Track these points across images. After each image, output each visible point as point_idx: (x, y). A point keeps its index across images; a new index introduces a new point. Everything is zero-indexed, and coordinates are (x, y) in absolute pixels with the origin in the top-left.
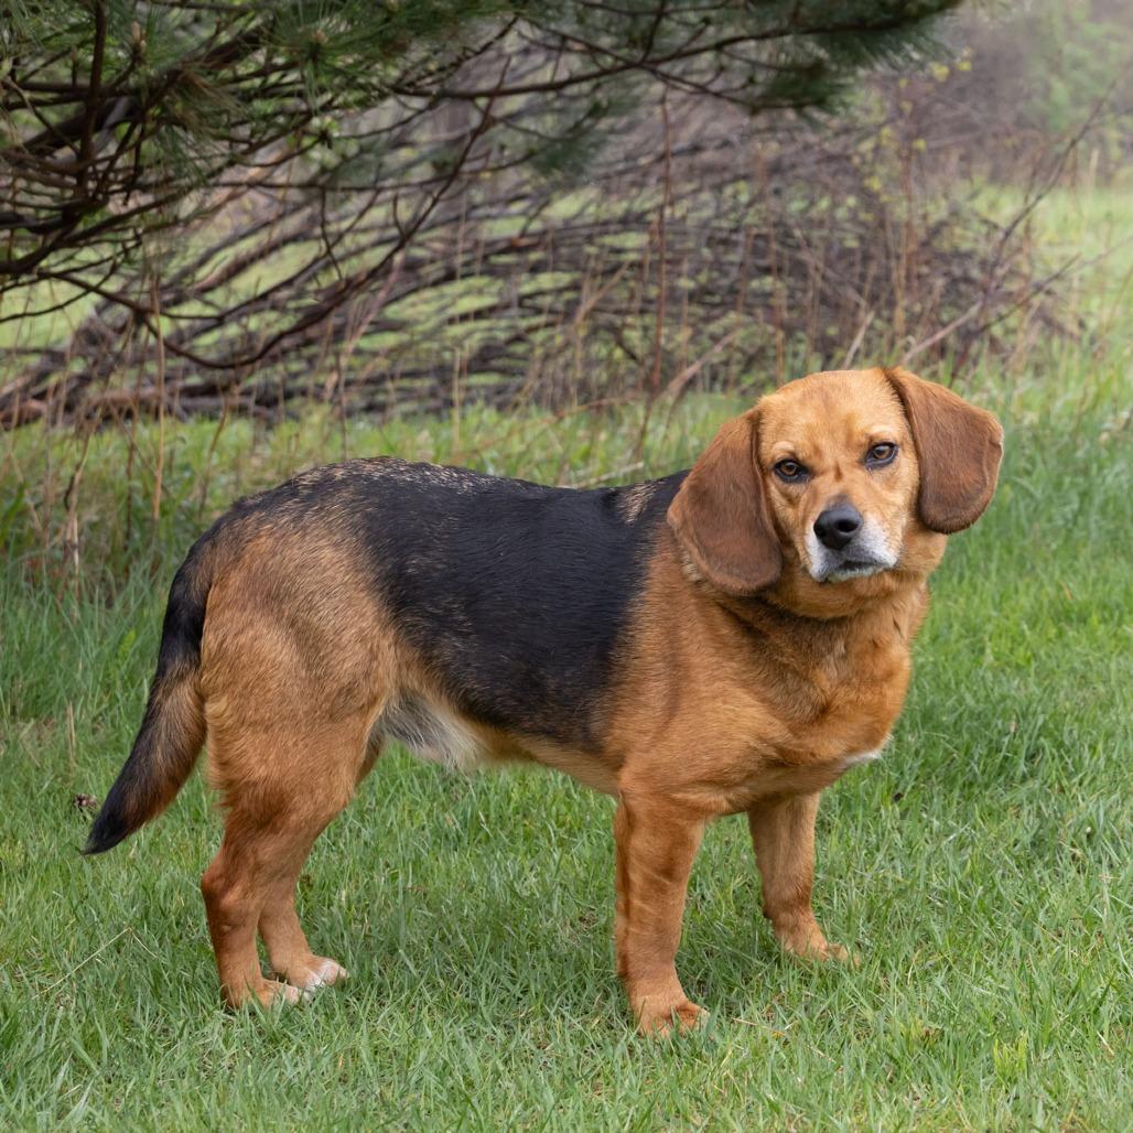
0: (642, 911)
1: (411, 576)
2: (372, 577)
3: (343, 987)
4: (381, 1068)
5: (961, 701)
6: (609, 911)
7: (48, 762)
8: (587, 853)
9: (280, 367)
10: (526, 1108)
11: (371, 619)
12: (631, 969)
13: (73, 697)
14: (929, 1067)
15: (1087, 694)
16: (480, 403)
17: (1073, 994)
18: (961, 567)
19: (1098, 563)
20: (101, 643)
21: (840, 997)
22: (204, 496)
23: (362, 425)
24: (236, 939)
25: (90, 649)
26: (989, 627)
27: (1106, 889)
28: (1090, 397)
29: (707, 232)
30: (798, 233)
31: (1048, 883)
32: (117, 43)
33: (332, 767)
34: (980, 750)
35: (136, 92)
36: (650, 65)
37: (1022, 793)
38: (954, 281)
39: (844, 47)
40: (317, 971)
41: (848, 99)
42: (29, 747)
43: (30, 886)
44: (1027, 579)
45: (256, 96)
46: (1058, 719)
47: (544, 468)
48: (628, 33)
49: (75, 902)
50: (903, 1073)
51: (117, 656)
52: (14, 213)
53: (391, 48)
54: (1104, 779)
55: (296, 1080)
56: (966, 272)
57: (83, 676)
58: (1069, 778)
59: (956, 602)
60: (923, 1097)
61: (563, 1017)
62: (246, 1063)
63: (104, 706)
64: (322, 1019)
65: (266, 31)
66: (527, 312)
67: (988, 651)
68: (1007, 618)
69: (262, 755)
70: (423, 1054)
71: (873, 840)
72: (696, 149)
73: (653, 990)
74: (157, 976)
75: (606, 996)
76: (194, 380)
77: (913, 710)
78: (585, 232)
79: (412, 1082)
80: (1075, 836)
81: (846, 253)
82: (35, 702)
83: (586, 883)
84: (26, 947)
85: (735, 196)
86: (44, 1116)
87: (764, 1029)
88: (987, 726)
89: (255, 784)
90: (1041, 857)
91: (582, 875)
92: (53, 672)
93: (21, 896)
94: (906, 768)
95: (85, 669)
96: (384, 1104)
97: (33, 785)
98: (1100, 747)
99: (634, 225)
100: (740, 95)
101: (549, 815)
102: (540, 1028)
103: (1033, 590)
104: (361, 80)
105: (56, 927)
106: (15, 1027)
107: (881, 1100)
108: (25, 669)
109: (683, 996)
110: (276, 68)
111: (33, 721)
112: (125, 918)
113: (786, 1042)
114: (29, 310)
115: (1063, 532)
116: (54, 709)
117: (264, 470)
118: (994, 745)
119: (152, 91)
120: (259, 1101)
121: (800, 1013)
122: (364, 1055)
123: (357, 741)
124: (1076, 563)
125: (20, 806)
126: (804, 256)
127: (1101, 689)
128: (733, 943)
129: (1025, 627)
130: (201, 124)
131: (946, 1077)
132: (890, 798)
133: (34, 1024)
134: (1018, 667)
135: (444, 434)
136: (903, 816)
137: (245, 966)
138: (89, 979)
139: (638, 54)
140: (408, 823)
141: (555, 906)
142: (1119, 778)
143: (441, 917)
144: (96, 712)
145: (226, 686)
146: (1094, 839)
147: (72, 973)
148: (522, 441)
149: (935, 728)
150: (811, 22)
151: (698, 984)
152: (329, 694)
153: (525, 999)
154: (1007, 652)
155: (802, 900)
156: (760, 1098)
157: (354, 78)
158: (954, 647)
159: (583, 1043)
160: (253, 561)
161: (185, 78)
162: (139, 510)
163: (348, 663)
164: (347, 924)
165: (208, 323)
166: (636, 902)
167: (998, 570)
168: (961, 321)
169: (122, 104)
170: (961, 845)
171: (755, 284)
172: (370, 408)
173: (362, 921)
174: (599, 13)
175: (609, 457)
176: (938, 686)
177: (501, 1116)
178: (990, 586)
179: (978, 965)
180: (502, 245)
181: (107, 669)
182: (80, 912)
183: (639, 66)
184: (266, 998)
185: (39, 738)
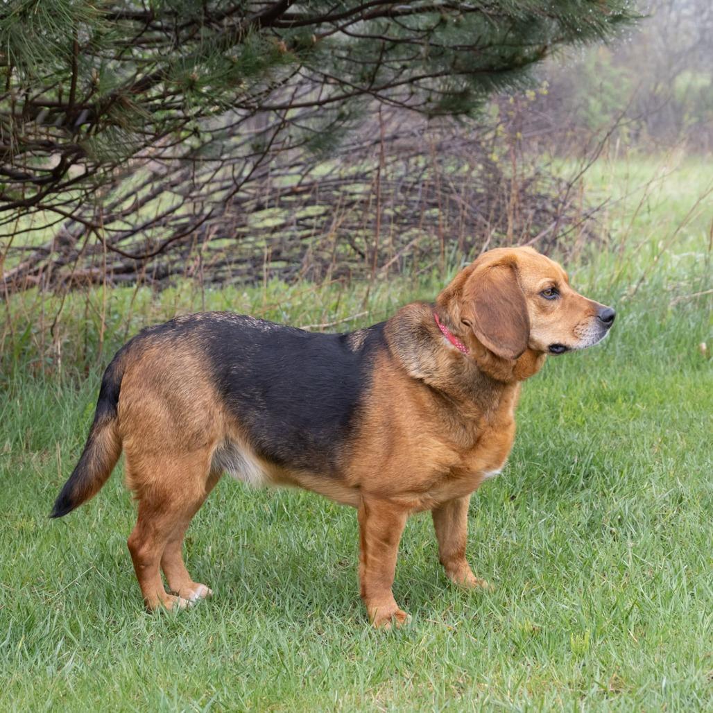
0: (373, 561)
1: (234, 375)
2: (211, 374)
3: (211, 599)
4: (233, 644)
5: (547, 445)
6: (355, 559)
7: (47, 475)
8: (342, 528)
9: (165, 258)
10: (313, 667)
11: (210, 396)
12: (368, 592)
13: (59, 439)
14: (535, 648)
15: (616, 441)
16: (276, 278)
17: (614, 608)
18: (545, 370)
19: (620, 369)
20: (74, 410)
21: (484, 608)
22: (127, 329)
23: (211, 290)
24: (149, 572)
25: (68, 412)
26: (562, 404)
27: (630, 550)
28: (616, 277)
29: (401, 184)
30: (451, 185)
31: (598, 546)
32: (84, 80)
33: (191, 477)
34: (558, 472)
35: (93, 106)
36: (373, 92)
37: (581, 496)
38: (538, 212)
39: (481, 81)
40: (195, 591)
41: (482, 110)
42: (36, 467)
43: (39, 542)
44: (582, 378)
45: (159, 109)
46: (602, 456)
47: (312, 313)
48: (362, 74)
49: (64, 551)
50: (521, 650)
51: (83, 417)
52: (25, 173)
53: (233, 82)
54: (627, 489)
55: (187, 650)
56: (544, 206)
57: (65, 428)
58: (608, 489)
59: (542, 390)
60: (532, 664)
61: (332, 618)
62: (159, 641)
63: (76, 444)
64: (199, 617)
65: (164, 73)
66: (301, 227)
67: (561, 417)
68: (571, 399)
69: (153, 469)
70: (255, 637)
71: (500, 521)
72: (395, 137)
73: (380, 604)
74: (109, 592)
75: (355, 606)
76: (119, 265)
77: (520, 450)
78: (333, 183)
79: (250, 653)
80: (612, 520)
81: (477, 196)
82: (38, 442)
83: (342, 543)
84: (37, 576)
85: (416, 164)
86: (51, 669)
87: (443, 625)
88: (562, 459)
89: (150, 486)
90: (593, 531)
91: (340, 539)
92: (48, 425)
93: (34, 548)
94: (517, 482)
95: (66, 423)
96: (235, 664)
97: (39, 487)
98: (625, 471)
99: (360, 180)
100: (422, 107)
101: (321, 505)
102: (319, 623)
103: (585, 383)
104: (217, 100)
105: (54, 565)
106: (32, 620)
107: (510, 665)
108: (33, 424)
109: (397, 607)
110: (170, 94)
111: (37, 452)
112: (91, 560)
113: (455, 633)
114: (32, 227)
115: (601, 352)
116: (49, 445)
117: (158, 314)
118: (565, 469)
119: (102, 107)
120: (167, 661)
121: (461, 617)
122: (223, 637)
123: (204, 463)
124: (608, 369)
125: (33, 498)
126: (455, 197)
127: (625, 439)
128: (425, 578)
129: (581, 404)
130: (129, 124)
131: (544, 653)
132: (509, 498)
133: (43, 618)
134: (578, 426)
135: (256, 295)
136: (516, 508)
137: (155, 587)
138: (72, 594)
139: (366, 85)
140: (244, 510)
141: (325, 556)
142: (636, 488)
143: (263, 561)
144: (72, 448)
145: (132, 431)
146: (623, 522)
147: (63, 590)
148: (301, 299)
149: (533, 459)
150: (463, 68)
151: (404, 599)
152: (188, 436)
153: (310, 607)
154: (572, 418)
155: (461, 555)
156: (442, 663)
157: (213, 99)
158: (542, 415)
159: (343, 632)
160: (147, 360)
161: (120, 99)
162: (91, 335)
163: (197, 419)
164: (212, 565)
165: (126, 234)
166: (370, 556)
167: (565, 372)
168: (543, 234)
169: (85, 113)
170: (548, 525)
171: (427, 213)
172: (215, 280)
173: (220, 563)
174: (344, 62)
175: (348, 308)
176: (534, 436)
177: (299, 671)
178: (562, 381)
179: (560, 591)
180: (288, 191)
181: (78, 423)
182: (66, 557)
183: (367, 92)
184: (169, 604)
185: (41, 461)
